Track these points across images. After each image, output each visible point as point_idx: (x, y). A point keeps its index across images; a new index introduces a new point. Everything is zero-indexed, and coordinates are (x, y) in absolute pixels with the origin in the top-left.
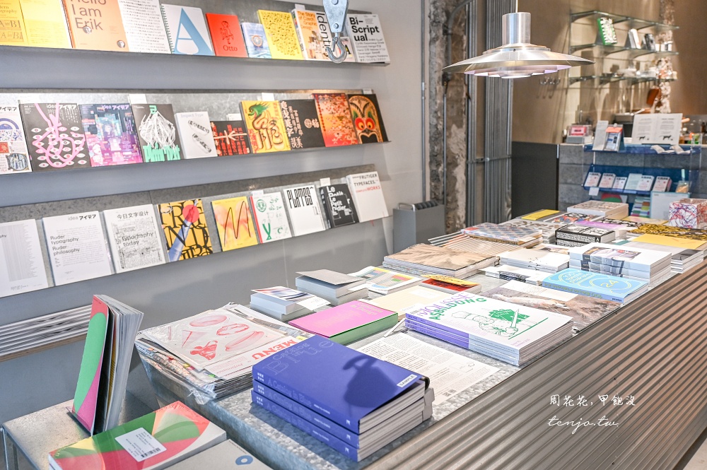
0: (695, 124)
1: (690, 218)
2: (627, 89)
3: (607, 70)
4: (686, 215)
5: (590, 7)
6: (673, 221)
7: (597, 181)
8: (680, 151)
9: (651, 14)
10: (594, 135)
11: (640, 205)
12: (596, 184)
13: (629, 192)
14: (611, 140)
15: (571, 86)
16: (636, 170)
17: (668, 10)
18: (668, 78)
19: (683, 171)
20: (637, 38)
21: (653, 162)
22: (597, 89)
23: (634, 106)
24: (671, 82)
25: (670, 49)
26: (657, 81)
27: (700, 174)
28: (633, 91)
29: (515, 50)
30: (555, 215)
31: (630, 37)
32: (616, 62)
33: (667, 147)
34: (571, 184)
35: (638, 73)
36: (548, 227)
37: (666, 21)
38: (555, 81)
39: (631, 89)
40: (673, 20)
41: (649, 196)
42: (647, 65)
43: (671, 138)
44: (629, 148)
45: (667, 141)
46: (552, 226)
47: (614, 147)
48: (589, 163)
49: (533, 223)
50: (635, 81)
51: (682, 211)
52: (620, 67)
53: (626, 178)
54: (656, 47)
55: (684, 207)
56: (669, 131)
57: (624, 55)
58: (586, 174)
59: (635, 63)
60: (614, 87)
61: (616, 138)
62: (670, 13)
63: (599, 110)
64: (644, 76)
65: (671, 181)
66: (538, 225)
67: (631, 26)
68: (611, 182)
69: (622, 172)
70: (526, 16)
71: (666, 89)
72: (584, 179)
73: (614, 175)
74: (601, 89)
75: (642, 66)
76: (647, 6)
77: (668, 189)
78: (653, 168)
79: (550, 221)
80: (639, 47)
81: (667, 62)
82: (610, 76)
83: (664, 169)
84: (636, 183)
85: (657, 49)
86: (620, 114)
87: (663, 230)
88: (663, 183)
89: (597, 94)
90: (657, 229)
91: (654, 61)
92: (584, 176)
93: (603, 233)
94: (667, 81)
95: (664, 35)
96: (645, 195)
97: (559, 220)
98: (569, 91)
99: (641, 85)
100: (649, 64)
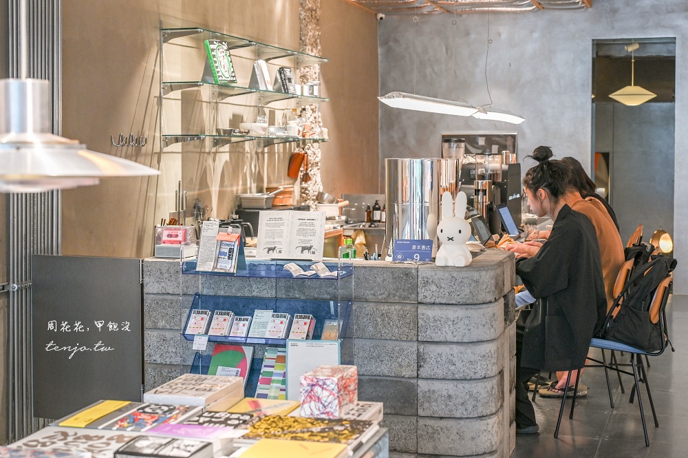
0: (359, 208)
1: (329, 400)
2: (257, 153)
3: (225, 125)
4: (324, 395)
5: (193, 20)
6: (306, 406)
7: (204, 324)
8: (324, 273)
9: (286, 36)
10: (198, 244)
11: (272, 362)
12: (203, 331)
13: (256, 341)
14: (224, 254)
15: (165, 150)
16: (264, 304)
17: (312, 32)
18: (316, 137)
19: (332, 303)
20: (267, 73)
21: (288, 289)
22: (209, 153)
23: (269, 182)
24: (322, 143)
25: (316, 93)
26: (302, 142)
27: (354, 307)
28: (266, 155)
29: (18, 148)
30: (120, 411)
31: (258, 72)
32: (238, 110)
33: (306, 265)
34: (163, 329)
35: (272, 129)
36: (104, 440)
37: (309, 47)
38: (138, 141)
39: (263, 153)
40: (319, 48)
41: (284, 346)
42: (285, 116)
43: (312, 250)
44: (253, 266)
45: (306, 255)
46: (111, 439)
47: (229, 266)
48: (191, 291)
49: (81, 433)
50: (269, 142)
51: (317, 389)
52: (245, 119)
53: (250, 318)
54: (296, 88)
55: (321, 383)
56: (310, 238)
57: (251, 99)
58: (188, 311)
59: (267, 111)
60: (237, 151)
61: (231, 251)
62: (314, 36)
63: (215, 189)
64: (281, 134)
65: (314, 321)
66: (88, 438)
67: (258, 54)
68: (227, 324)
69: (242, 307)
70: (42, 87)
71: (315, 153)
72: (184, 320)
73: (231, 313)
74: (215, 153)
75: (279, 116)
76: (281, 23)
77: (311, 335)
78: (289, 299)
79: (109, 428)
80: (270, 88)
81: (313, 111)
82: (229, 133)
83: (305, 301)
84: (264, 325)
85: (299, 93)
86: (248, 195)
87: (290, 427)
88: (302, 325)
89: (210, 161)
90: (281, 425)
91: (295, 110)
92: (185, 315)
93: (193, 450)
94: (315, 141)
95: (307, 69)
96: (279, 345)
97: (125, 424)
98: (163, 156)
99: (278, 148)
100: (288, 113)
